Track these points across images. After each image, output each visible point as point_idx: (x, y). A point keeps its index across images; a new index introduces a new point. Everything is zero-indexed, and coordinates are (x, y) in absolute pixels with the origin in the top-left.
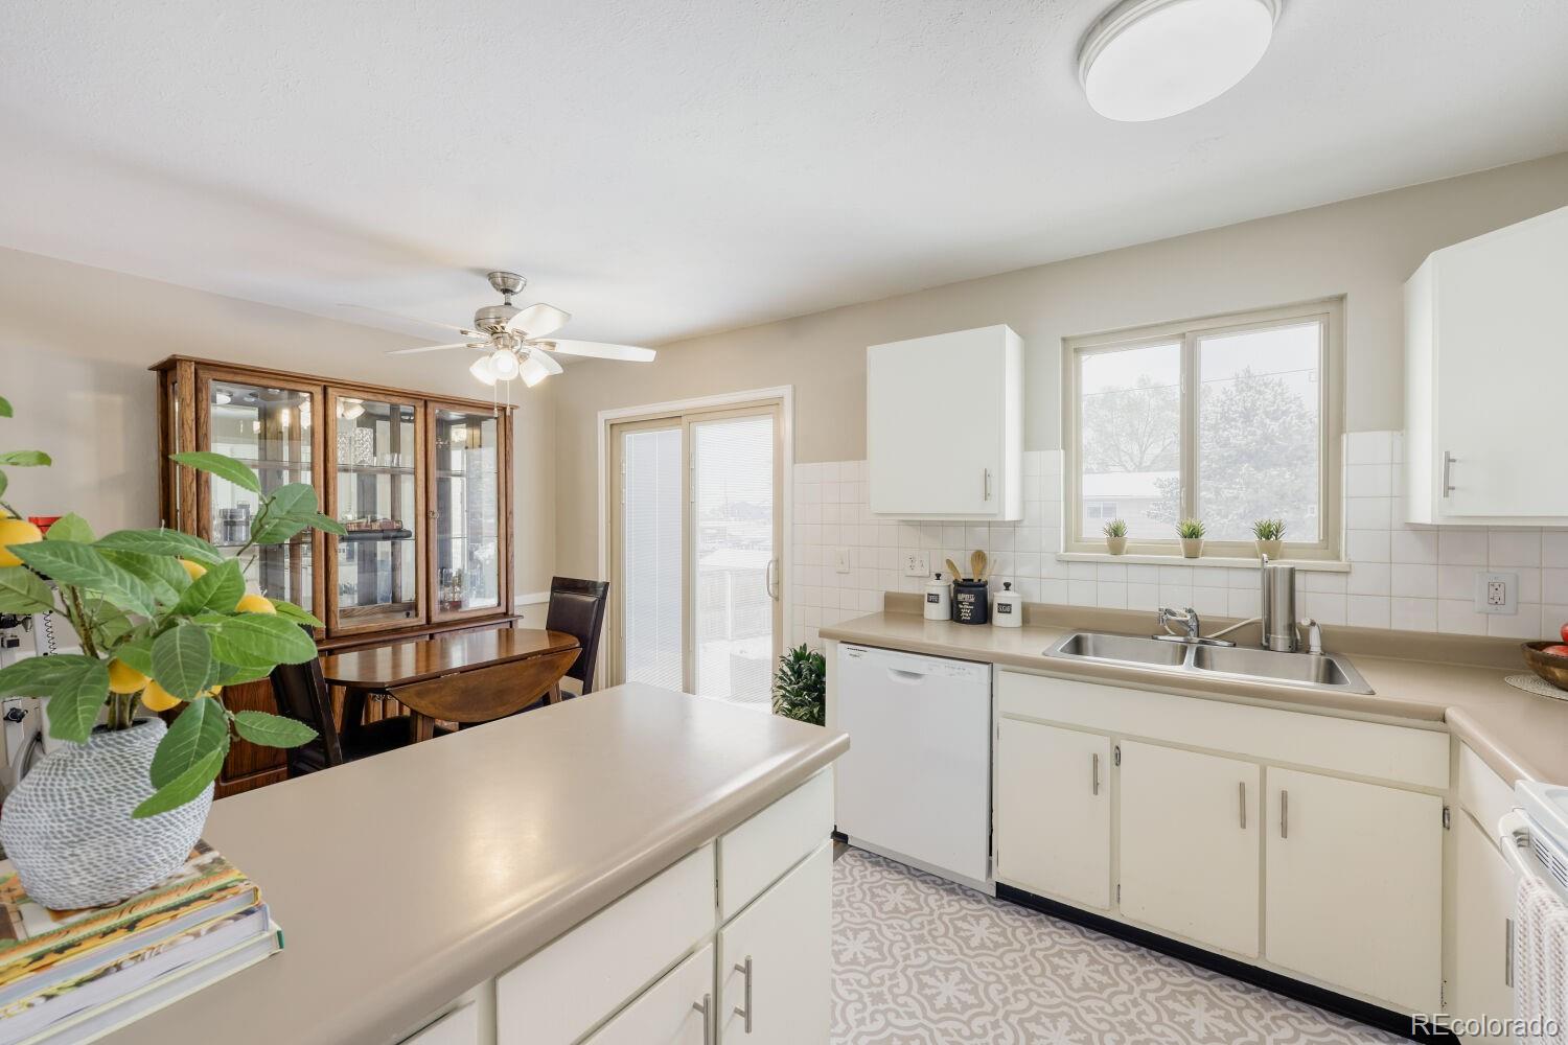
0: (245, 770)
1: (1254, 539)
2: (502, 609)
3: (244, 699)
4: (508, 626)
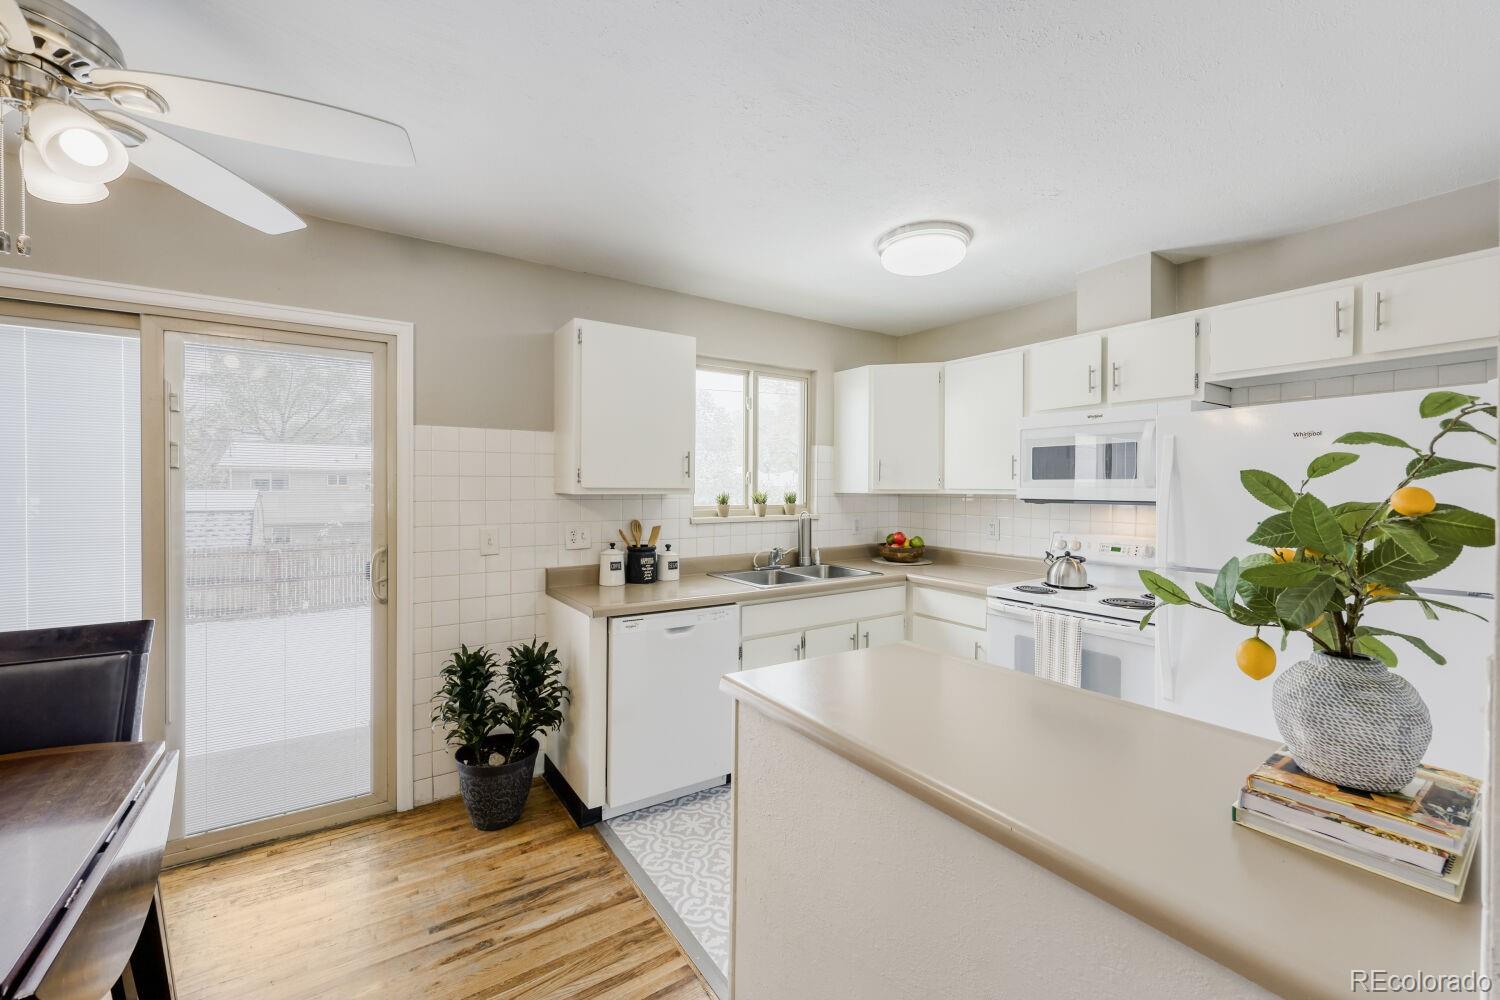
1: (783, 503)
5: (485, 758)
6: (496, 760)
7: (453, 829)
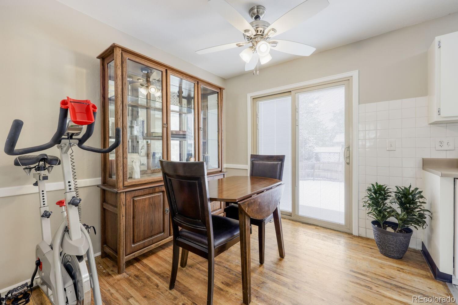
0: (141, 239)
2: (220, 169)
3: (141, 206)
4: (222, 177)
5: (385, 228)
6: (389, 229)
7: (371, 248)
